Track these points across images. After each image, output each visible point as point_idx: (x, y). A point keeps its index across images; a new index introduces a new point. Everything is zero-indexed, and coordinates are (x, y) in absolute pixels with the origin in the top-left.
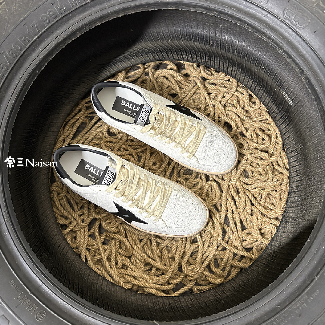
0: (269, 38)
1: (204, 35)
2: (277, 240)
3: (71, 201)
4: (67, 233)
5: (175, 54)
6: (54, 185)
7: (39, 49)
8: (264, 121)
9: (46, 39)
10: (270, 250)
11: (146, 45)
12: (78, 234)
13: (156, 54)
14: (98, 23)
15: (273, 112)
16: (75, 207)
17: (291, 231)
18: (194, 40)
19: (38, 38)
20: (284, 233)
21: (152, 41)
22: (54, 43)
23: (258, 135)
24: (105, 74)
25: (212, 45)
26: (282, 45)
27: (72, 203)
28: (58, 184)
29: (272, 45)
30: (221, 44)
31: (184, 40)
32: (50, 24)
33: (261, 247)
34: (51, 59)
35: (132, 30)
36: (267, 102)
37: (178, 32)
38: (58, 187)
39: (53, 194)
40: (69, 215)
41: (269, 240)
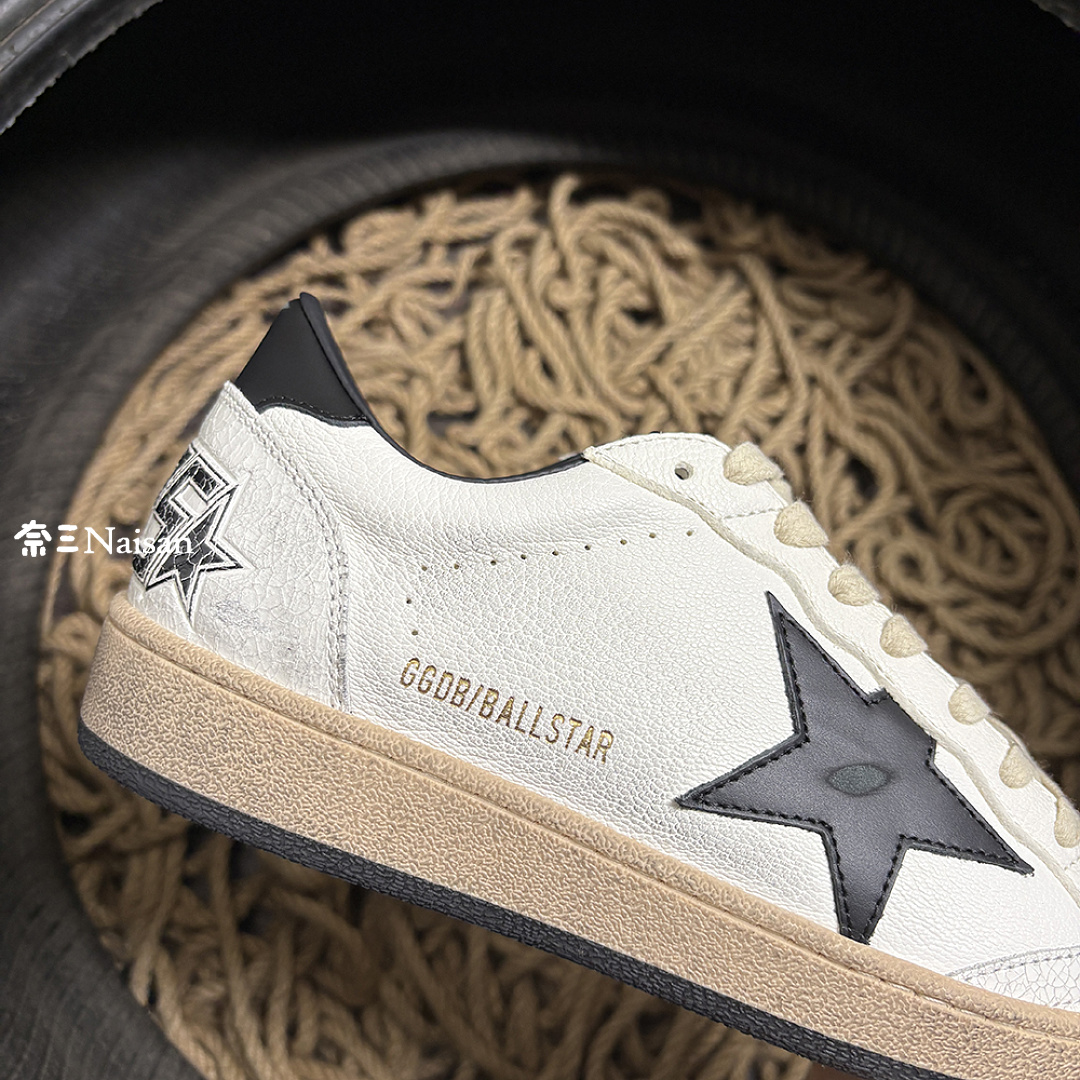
4: (82, 857)
12: (134, 867)
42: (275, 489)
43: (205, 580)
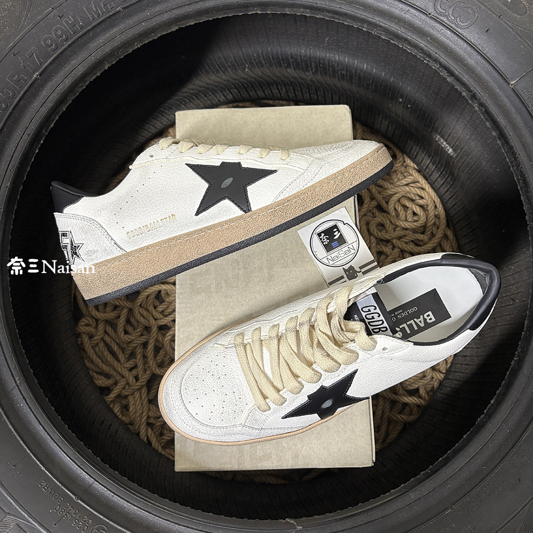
0: (416, 46)
1: (301, 57)
2: (457, 370)
3: (113, 346)
4: (112, 401)
5: (259, 90)
6: (83, 323)
7: (44, 93)
8: (412, 185)
9: (53, 76)
10: (448, 387)
11: (209, 79)
12: (131, 400)
13: (228, 92)
14: (137, 45)
15: (427, 168)
16: (120, 357)
17: (476, 353)
18: (286, 65)
19: (40, 75)
20: (466, 358)
21: (218, 72)
22: (68, 82)
23: (405, 207)
24: (149, 132)
25: (316, 71)
26: (437, 55)
27: (114, 351)
28: (88, 321)
29: (422, 57)
30: (330, 69)
31: (270, 66)
32: (59, 51)
33: (432, 386)
34: (64, 109)
35: (183, 57)
36: (415, 154)
37: (258, 55)
38: (89, 326)
39: (82, 338)
40: (112, 371)
41: (444, 373)
42: (77, 224)
43: (80, 252)
